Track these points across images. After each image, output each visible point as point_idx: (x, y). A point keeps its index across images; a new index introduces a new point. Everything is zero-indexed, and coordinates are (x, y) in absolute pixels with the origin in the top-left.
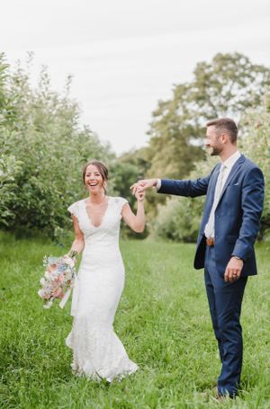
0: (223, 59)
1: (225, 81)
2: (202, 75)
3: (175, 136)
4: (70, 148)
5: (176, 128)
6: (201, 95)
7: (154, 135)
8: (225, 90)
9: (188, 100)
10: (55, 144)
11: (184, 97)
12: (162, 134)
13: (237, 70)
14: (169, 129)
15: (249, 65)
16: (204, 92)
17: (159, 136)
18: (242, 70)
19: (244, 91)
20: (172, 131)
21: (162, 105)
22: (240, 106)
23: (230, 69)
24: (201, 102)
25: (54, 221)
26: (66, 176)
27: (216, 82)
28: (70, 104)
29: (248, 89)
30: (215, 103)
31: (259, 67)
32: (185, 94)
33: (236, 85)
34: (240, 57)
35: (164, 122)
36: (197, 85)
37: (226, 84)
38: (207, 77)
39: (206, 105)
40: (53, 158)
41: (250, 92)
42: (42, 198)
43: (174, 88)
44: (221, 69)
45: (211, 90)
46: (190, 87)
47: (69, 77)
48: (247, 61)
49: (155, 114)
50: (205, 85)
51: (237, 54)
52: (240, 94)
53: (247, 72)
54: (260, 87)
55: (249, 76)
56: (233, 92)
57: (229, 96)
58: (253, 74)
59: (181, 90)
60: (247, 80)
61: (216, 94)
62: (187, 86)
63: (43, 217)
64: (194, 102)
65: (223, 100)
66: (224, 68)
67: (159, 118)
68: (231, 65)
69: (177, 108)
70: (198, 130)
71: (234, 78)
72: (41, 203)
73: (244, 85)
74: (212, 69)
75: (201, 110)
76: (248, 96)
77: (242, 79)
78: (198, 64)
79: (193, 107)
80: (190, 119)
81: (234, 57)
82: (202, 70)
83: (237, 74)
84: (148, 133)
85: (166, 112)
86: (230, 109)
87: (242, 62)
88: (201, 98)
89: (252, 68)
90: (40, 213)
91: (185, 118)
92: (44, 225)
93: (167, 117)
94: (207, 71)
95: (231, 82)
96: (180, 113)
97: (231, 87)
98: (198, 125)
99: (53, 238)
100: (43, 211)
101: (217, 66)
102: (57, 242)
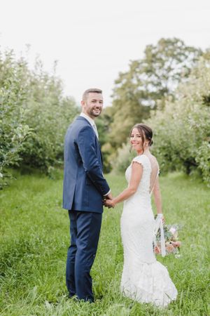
0: (165, 43)
1: (167, 58)
2: (150, 54)
3: (131, 99)
4: (58, 114)
5: (131, 93)
6: (149, 69)
7: (116, 98)
8: (167, 65)
9: (141, 72)
10: (48, 110)
11: (137, 70)
12: (121, 97)
13: (175, 50)
14: (126, 93)
15: (184, 47)
16: (152, 67)
17: (119, 98)
18: (179, 51)
19: (180, 65)
20: (128, 95)
21: (122, 75)
22: (177, 76)
23: (171, 50)
24: (149, 74)
25: (47, 163)
26: (55, 132)
27: (161, 59)
28: (56, 81)
29: (183, 64)
30: (160, 74)
31: (191, 48)
32: (138, 67)
33: (175, 61)
34: (177, 41)
35: (123, 89)
36: (146, 61)
37: (167, 61)
38: (154, 56)
39: (153, 76)
40: (47, 120)
41: (185, 66)
42: (40, 147)
43: (131, 63)
44: (164, 50)
45: (156, 65)
46: (142, 63)
47: (55, 62)
48: (183, 44)
49: (117, 82)
50: (152, 61)
51: (175, 39)
52: (177, 68)
53: (182, 52)
54: (192, 62)
55: (184, 54)
56: (172, 67)
57: (170, 69)
58: (187, 53)
59: (135, 65)
60: (182, 58)
61: (160, 68)
62: (140, 62)
63: (41, 160)
64: (144, 74)
65: (165, 72)
66: (166, 49)
67: (120, 85)
68: (171, 47)
69: (132, 78)
70: (148, 95)
71: (174, 56)
72: (39, 151)
73: (180, 61)
74: (157, 50)
75: (149, 80)
76: (184, 69)
77: (179, 57)
78: (147, 46)
79: (144, 77)
80: (142, 85)
81: (173, 41)
82: (150, 50)
83: (175, 53)
84: (112, 96)
85: (124, 81)
86: (170, 78)
87: (179, 44)
88: (150, 71)
89: (186, 49)
90: (38, 158)
91: (138, 85)
92: (41, 165)
93: (125, 85)
94: (153, 51)
95: (171, 59)
96: (135, 82)
97: (171, 63)
98: (147, 90)
99: (47, 174)
100: (41, 156)
101: (161, 48)
102: (50, 177)
